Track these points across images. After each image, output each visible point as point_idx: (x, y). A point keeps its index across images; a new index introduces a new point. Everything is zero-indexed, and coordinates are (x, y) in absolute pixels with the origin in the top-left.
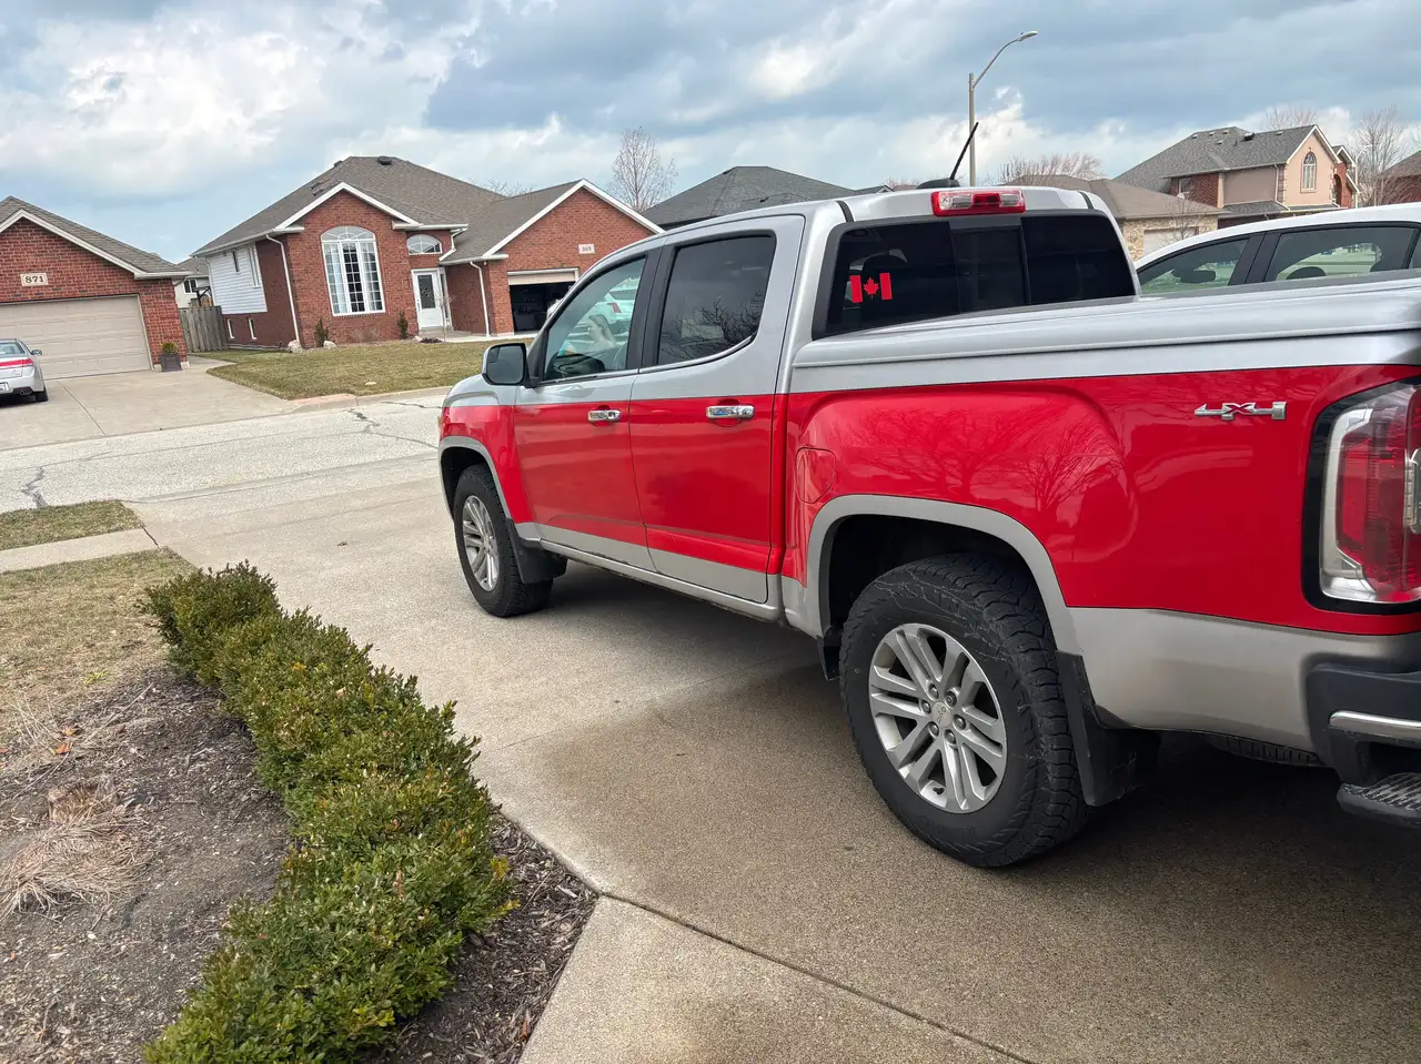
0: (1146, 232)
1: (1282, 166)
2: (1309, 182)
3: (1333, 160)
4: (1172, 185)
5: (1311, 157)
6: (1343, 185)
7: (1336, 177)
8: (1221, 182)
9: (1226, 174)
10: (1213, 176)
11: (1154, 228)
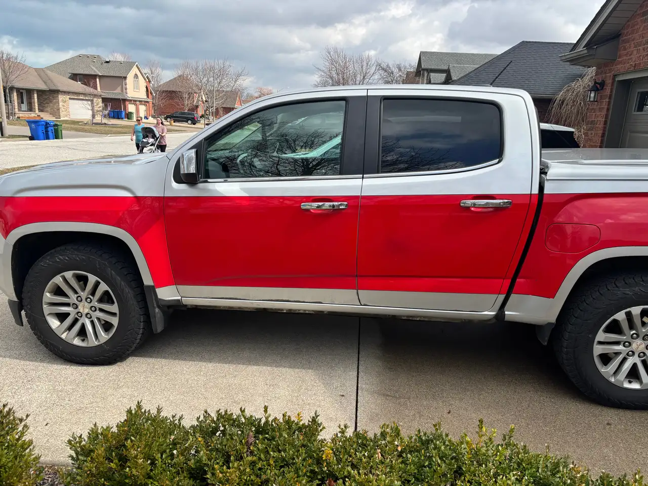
0: (70, 99)
1: (125, 78)
2: (136, 87)
3: (145, 79)
4: (74, 77)
5: (136, 76)
6: (149, 92)
7: (147, 87)
8: (98, 80)
9: (100, 77)
10: (94, 77)
11: (74, 97)
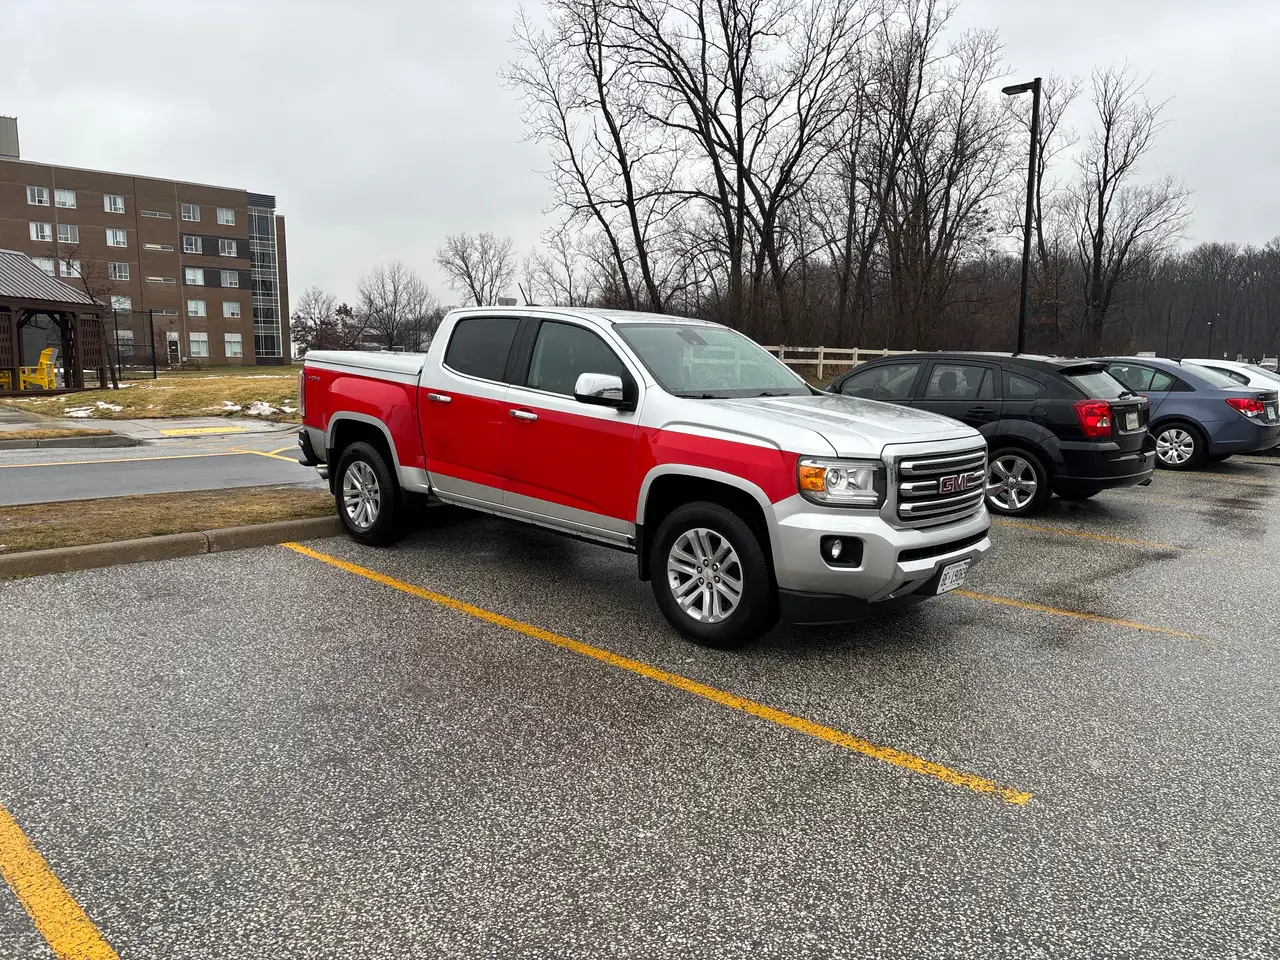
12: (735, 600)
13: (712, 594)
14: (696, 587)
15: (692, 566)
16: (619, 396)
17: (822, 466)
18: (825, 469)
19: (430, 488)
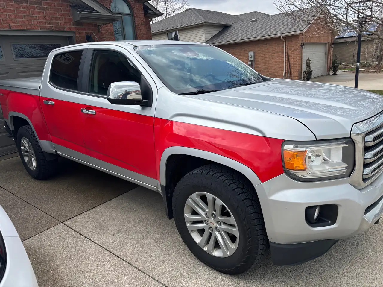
12: (236, 232)
13: (221, 234)
14: (211, 234)
15: (201, 222)
16: (139, 97)
17: (304, 149)
18: (306, 151)
19: (56, 151)
